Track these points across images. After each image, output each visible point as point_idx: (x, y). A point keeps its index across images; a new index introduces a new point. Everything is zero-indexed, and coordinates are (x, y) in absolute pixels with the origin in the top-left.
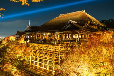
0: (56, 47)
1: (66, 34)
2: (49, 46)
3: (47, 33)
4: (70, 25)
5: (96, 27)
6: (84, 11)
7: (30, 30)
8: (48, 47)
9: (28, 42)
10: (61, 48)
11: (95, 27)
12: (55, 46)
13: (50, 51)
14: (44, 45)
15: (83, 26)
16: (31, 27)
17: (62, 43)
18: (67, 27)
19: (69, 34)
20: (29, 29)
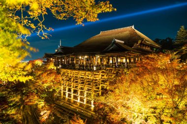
0: (95, 75)
1: (109, 57)
2: (87, 73)
3: (84, 56)
4: (114, 45)
5: (149, 48)
6: (133, 27)
7: (62, 52)
8: (85, 74)
9: (58, 67)
10: (102, 75)
11: (147, 48)
12: (94, 73)
13: (88, 79)
14: (80, 72)
15: (131, 47)
16: (63, 48)
17: (103, 69)
18: (111, 48)
19: (112, 57)
20: (60, 51)
